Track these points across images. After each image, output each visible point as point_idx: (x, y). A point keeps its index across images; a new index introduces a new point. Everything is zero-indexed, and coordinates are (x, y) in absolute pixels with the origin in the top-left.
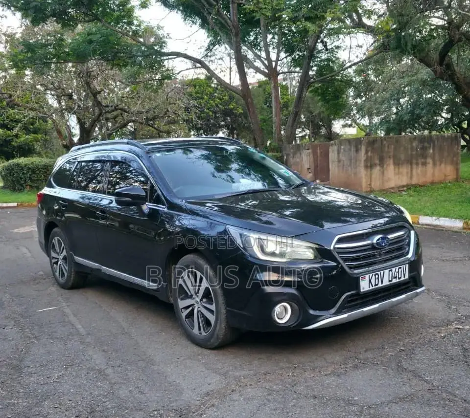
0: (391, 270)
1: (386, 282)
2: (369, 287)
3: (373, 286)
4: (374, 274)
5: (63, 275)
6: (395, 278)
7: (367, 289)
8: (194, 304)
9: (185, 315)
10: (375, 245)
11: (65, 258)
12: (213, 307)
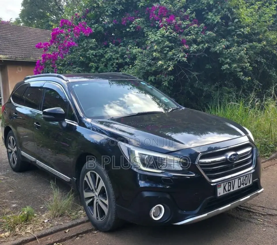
0: (240, 179)
1: (236, 188)
2: (224, 193)
3: (226, 192)
4: (227, 182)
5: (14, 162)
6: (243, 184)
7: (222, 194)
8: (94, 197)
9: (88, 203)
10: (228, 160)
11: (16, 152)
12: (107, 202)
